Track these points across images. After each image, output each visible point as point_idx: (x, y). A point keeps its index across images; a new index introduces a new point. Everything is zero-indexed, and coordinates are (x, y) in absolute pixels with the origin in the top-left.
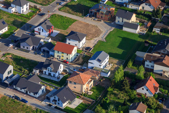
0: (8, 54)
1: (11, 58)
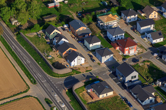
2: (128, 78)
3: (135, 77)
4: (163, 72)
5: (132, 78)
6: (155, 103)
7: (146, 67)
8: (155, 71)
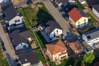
0: (41, 4)
1: (39, 8)
2: (12, 22)
3: (19, 21)
4: (51, 15)
5: (16, 21)
6: (29, 48)
7: (37, 9)
8: (44, 14)
